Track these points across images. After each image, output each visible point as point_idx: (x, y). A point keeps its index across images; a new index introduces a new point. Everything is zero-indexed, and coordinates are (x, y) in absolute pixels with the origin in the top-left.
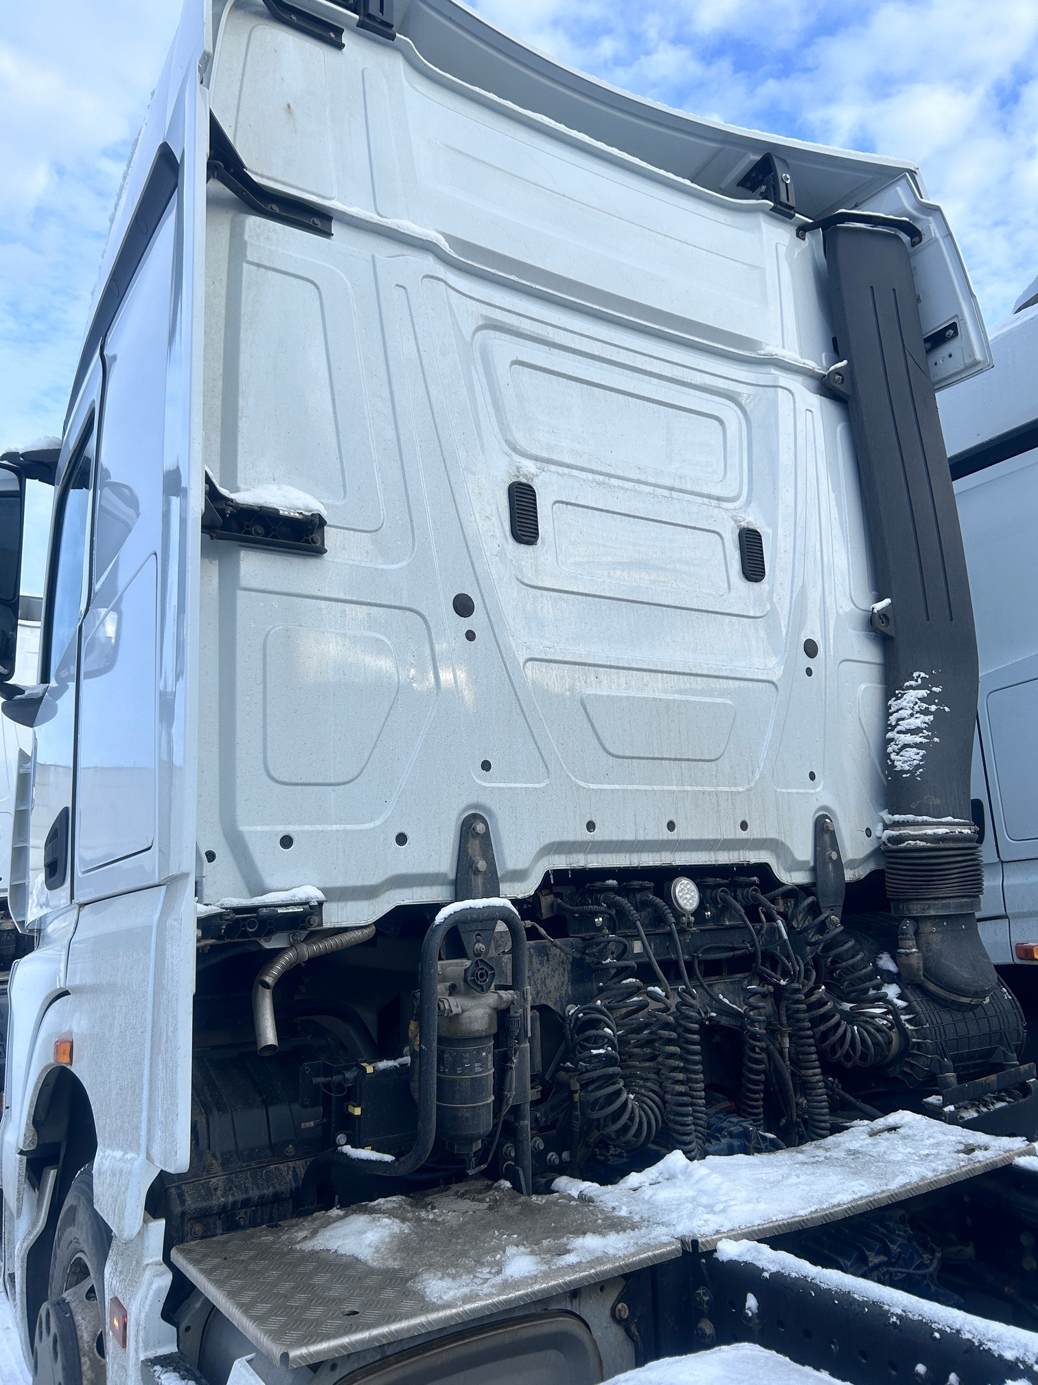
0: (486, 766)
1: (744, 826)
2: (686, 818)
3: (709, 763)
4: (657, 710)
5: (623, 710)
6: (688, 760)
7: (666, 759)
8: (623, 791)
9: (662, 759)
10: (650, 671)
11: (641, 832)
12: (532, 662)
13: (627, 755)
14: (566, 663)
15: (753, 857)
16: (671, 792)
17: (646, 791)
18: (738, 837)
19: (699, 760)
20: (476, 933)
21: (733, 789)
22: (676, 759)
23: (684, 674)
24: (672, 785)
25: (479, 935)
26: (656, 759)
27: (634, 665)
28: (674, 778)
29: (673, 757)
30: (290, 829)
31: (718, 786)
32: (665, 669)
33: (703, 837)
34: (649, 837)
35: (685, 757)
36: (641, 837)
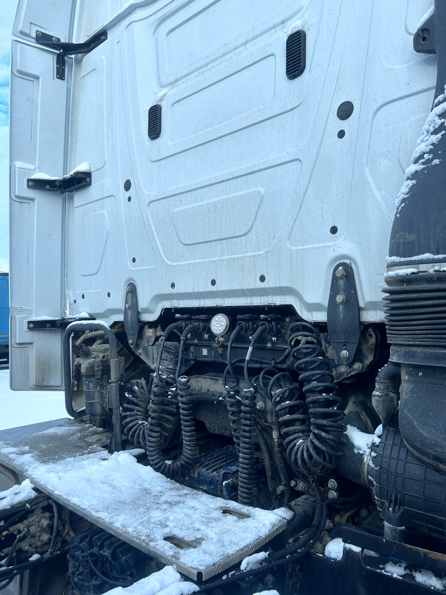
0: (134, 260)
1: (262, 279)
2: (222, 277)
3: (241, 238)
4: (209, 211)
5: (190, 216)
6: (226, 239)
7: (213, 241)
8: (188, 264)
9: (210, 241)
10: (209, 186)
11: (196, 287)
12: (152, 203)
13: (191, 243)
14: (166, 198)
15: (278, 301)
16: (214, 261)
17: (200, 263)
18: (256, 287)
19: (233, 237)
20: (132, 335)
21: (256, 253)
22: (218, 240)
23: (229, 180)
24: (217, 257)
25: (132, 336)
26: (207, 242)
27: (199, 186)
28: (218, 252)
29: (216, 238)
30: (84, 292)
31: (246, 252)
32: (217, 181)
33: (232, 289)
34: (201, 290)
35: (224, 237)
36: (196, 290)
